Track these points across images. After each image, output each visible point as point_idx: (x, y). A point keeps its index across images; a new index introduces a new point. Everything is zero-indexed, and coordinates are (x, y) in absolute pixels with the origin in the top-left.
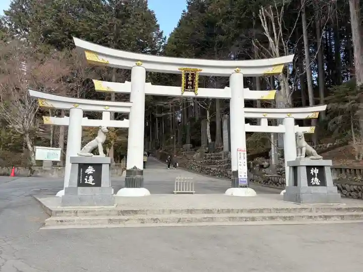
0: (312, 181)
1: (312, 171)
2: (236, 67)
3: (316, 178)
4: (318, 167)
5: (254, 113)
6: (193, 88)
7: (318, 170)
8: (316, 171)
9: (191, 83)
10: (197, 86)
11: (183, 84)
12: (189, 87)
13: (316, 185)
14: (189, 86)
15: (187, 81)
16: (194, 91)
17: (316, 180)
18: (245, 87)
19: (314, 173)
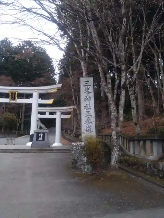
0: (39, 139)
2: (35, 90)
5: (43, 109)
11: (10, 98)
14: (13, 98)
15: (12, 96)
17: (41, 139)
18: (39, 98)
19: (41, 136)
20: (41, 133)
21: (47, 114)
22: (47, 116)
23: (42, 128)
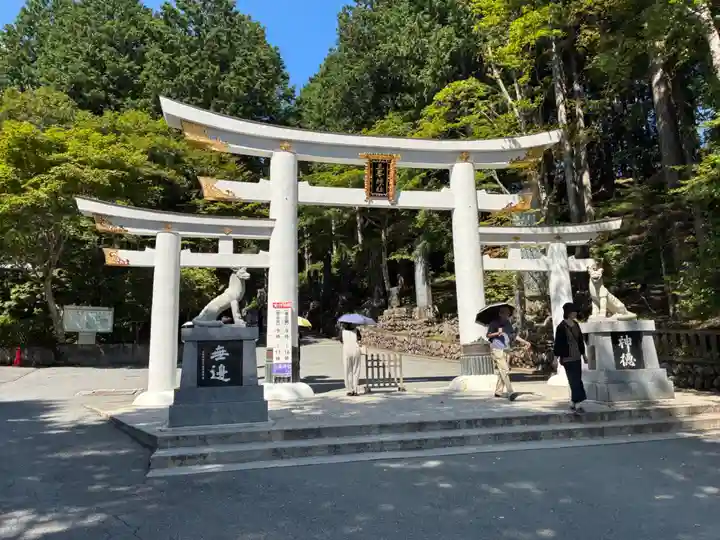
0: (623, 361)
1: (620, 341)
2: (462, 152)
3: (629, 354)
4: (630, 334)
6: (385, 190)
7: (631, 339)
8: (628, 341)
9: (382, 181)
10: (392, 187)
11: (367, 185)
12: (377, 189)
13: (628, 367)
14: (378, 187)
15: (375, 178)
16: (388, 197)
17: (629, 359)
18: (479, 188)
19: (625, 347)
20: (624, 333)
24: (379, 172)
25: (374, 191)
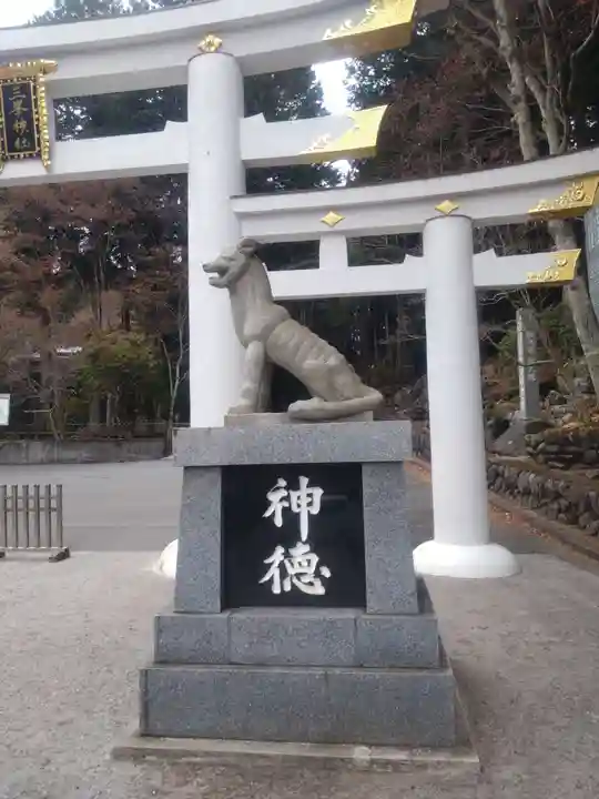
0: (274, 572)
1: (274, 497)
2: (205, 32)
3: (301, 551)
4: (321, 474)
6: (32, 143)
7: (318, 492)
8: (307, 501)
9: (23, 124)
10: (47, 133)
12: (17, 144)
13: (296, 599)
14: (19, 139)
15: (9, 118)
16: (39, 156)
17: (300, 567)
18: (250, 111)
19: (291, 517)
20: (292, 474)
21: (333, 254)
22: (334, 277)
23: (306, 395)
24: (18, 107)
25: (12, 148)
